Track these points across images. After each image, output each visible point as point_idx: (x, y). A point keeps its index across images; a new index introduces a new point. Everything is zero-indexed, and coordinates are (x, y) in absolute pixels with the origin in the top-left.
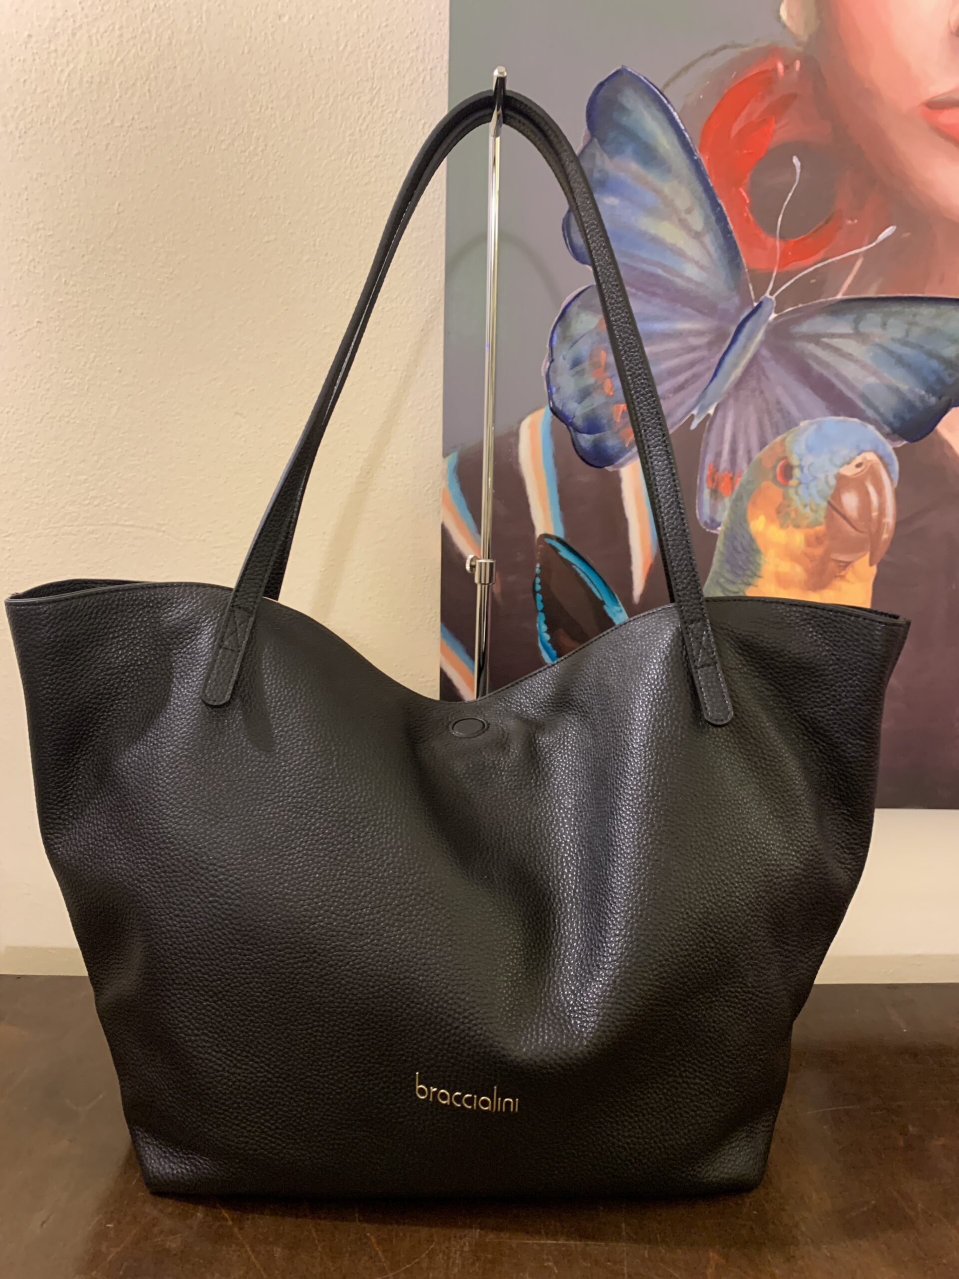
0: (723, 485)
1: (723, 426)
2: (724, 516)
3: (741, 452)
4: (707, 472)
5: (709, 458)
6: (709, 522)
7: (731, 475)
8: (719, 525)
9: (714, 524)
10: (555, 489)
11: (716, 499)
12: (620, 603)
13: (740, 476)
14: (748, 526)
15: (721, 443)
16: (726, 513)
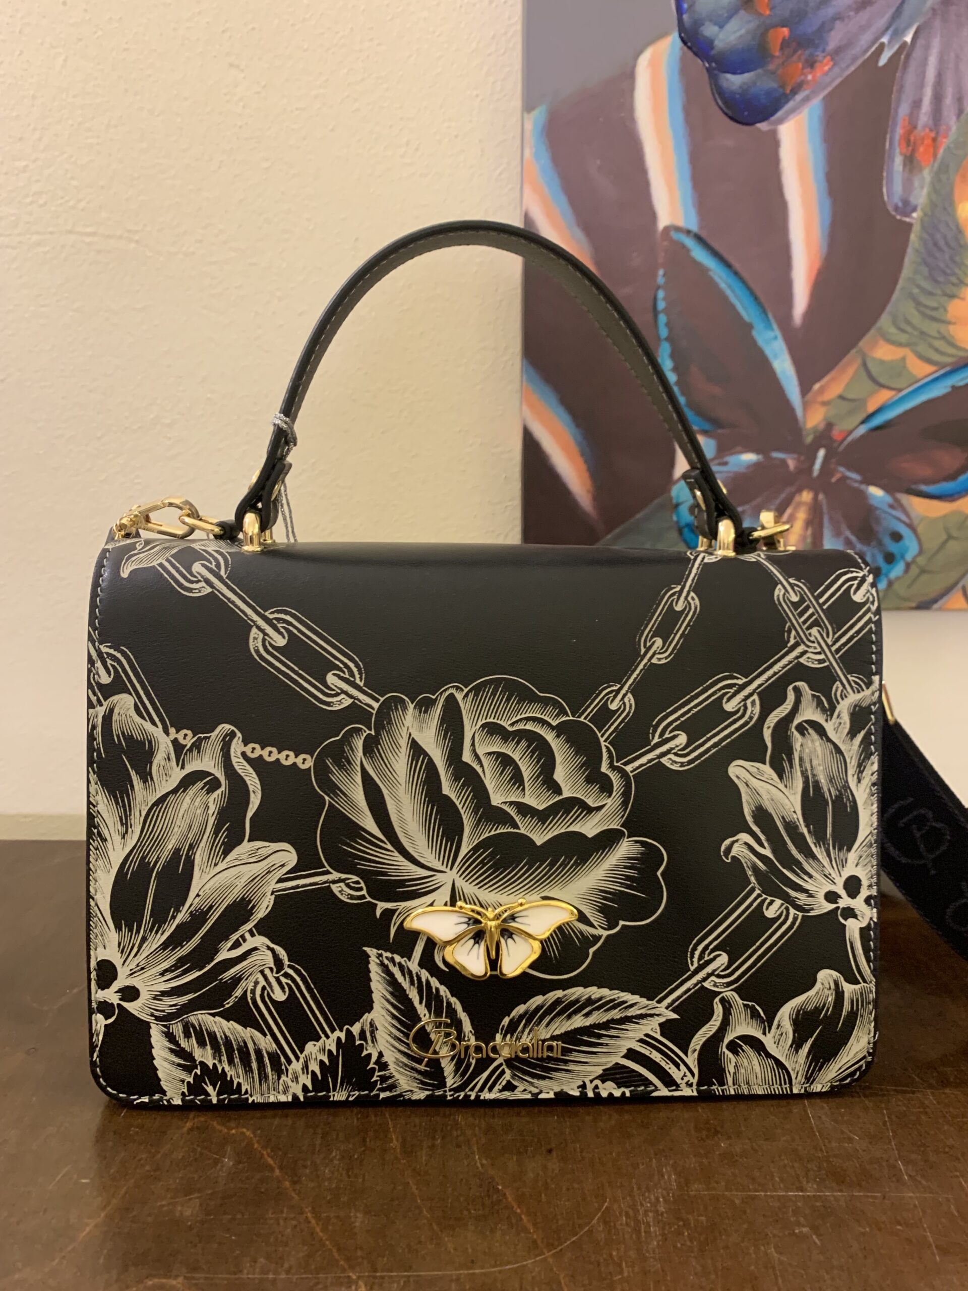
0: (921, 149)
1: (924, 63)
2: (921, 196)
3: (949, 100)
4: (899, 131)
5: (904, 110)
6: (900, 204)
7: (933, 135)
8: (914, 209)
9: (907, 207)
10: (685, 159)
11: (911, 171)
12: (775, 326)
13: (946, 137)
14: (954, 210)
15: (921, 86)
16: (925, 191)
